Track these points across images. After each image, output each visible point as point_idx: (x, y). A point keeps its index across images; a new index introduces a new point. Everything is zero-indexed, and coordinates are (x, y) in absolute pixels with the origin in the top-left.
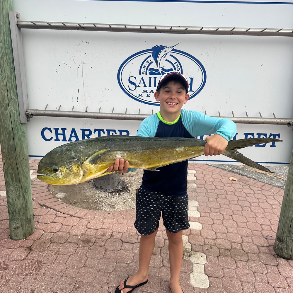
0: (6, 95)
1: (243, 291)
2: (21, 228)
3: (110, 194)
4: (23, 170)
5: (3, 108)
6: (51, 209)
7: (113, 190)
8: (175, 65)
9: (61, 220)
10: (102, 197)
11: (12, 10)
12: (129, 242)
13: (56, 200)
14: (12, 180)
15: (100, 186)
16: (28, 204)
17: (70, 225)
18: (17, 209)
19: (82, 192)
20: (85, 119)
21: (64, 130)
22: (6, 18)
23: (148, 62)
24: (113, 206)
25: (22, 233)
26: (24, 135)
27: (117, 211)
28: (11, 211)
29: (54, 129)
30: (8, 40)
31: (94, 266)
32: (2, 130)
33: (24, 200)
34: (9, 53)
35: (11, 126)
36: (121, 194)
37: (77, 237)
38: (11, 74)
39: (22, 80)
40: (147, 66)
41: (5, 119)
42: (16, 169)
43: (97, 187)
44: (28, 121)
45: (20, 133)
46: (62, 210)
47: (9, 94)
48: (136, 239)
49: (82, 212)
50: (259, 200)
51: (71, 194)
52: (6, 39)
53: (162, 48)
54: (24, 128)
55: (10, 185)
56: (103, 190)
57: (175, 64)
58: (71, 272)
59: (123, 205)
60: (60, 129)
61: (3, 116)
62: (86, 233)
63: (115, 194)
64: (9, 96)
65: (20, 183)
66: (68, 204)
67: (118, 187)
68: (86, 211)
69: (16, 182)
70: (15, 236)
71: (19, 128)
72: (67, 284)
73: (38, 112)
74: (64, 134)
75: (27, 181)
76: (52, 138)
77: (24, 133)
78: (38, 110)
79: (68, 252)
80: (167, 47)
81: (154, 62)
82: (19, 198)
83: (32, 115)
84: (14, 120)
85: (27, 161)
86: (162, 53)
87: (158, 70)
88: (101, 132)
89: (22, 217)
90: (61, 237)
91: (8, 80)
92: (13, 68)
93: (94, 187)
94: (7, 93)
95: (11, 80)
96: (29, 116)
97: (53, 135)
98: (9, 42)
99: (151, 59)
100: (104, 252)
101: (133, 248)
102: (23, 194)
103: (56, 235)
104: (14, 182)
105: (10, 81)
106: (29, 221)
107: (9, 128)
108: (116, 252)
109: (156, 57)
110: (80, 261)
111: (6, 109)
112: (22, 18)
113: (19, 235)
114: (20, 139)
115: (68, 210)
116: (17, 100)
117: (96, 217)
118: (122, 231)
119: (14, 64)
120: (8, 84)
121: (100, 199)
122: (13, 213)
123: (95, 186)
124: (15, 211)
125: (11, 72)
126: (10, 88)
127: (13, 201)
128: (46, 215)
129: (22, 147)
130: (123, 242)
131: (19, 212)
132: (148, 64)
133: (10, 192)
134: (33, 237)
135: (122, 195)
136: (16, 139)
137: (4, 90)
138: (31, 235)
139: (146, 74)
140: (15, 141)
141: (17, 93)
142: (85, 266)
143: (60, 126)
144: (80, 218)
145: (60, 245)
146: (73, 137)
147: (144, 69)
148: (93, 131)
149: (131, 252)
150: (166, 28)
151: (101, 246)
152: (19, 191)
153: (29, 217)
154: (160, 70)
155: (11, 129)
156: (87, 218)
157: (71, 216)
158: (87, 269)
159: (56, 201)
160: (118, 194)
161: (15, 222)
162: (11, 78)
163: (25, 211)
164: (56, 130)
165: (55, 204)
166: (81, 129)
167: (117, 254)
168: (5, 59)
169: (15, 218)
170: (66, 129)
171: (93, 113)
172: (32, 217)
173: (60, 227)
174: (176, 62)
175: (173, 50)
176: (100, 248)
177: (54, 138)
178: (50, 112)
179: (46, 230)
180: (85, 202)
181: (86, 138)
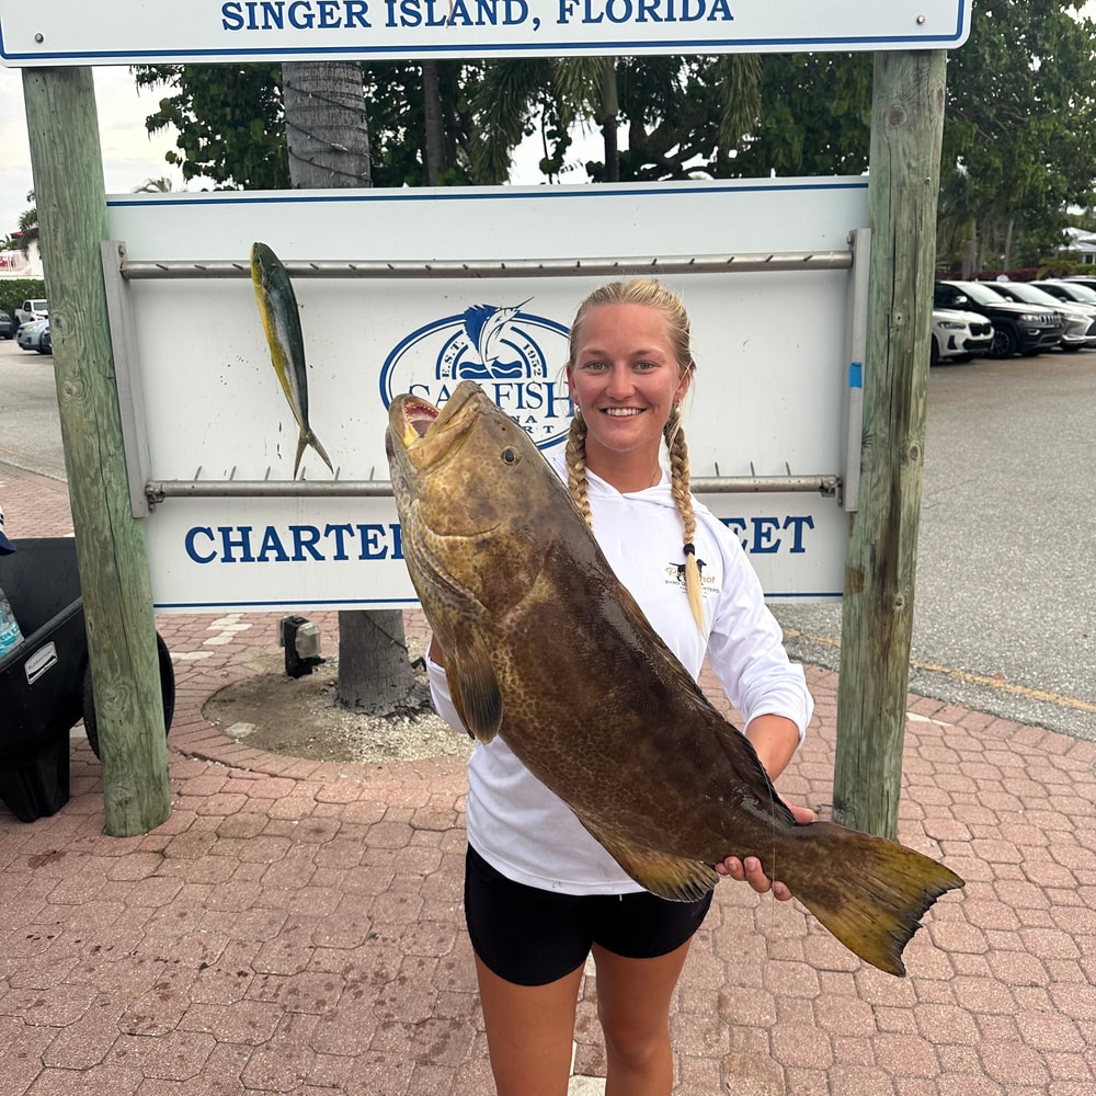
0: (96, 446)
1: (723, 924)
2: (136, 803)
3: (384, 720)
4: (140, 643)
5: (88, 480)
6: (214, 761)
7: (393, 710)
8: (526, 352)
9: (244, 786)
10: (359, 728)
11: (106, 237)
12: (433, 828)
13: (229, 740)
14: (111, 668)
15: (355, 699)
16: (155, 736)
17: (271, 796)
18: (124, 749)
19: (303, 720)
20: (300, 498)
21: (245, 531)
22: (94, 257)
23: (457, 348)
24: (390, 750)
25: (139, 818)
26: (141, 548)
27: (405, 763)
28: (110, 754)
29: (220, 529)
30: (100, 309)
31: (336, 884)
32: (84, 536)
33: (143, 725)
34: (101, 341)
35: (108, 525)
36: (418, 718)
37: (288, 823)
38: (107, 393)
39: (135, 407)
40: (454, 358)
41: (93, 506)
42: (122, 638)
43: (346, 705)
44: (150, 510)
45: (132, 543)
46: (245, 764)
47: (103, 444)
48: (450, 820)
49: (302, 767)
50: (821, 721)
51: (269, 725)
52: (96, 306)
53: (490, 311)
54: (140, 528)
55: (106, 680)
56: (365, 711)
57: (525, 348)
58: (273, 898)
59: (422, 746)
60: (235, 529)
61: (87, 499)
62: (315, 813)
63: (398, 720)
64: (103, 449)
65: (132, 677)
66: (263, 749)
67: (408, 700)
68: (312, 765)
69: (123, 673)
70: (120, 827)
71: (129, 530)
72: (265, 921)
73: (176, 486)
74: (245, 544)
75: (150, 671)
76: (215, 554)
77: (142, 544)
78: (176, 482)
79: (266, 856)
80: (501, 309)
81: (471, 345)
82: (129, 717)
83: (162, 494)
84: (117, 511)
85: (150, 616)
86: (491, 324)
87: (483, 367)
88: (345, 532)
89: (138, 770)
90: (246, 824)
91: (99, 407)
92: (113, 379)
93: (338, 704)
94: (97, 441)
95: (108, 407)
96: (154, 498)
97: (218, 545)
98: (101, 314)
99: (464, 339)
100: (361, 852)
101: (440, 842)
102: (141, 708)
103: (231, 820)
104: (116, 676)
105: (105, 410)
106: (157, 784)
107: (102, 531)
108: (395, 852)
109: (475, 335)
110: (297, 874)
111: (94, 482)
112: (131, 255)
113: (132, 823)
114: (132, 559)
115: (263, 762)
116: (122, 458)
117: (342, 776)
118: (415, 805)
119: (113, 368)
120: (100, 419)
121: (354, 735)
122: (114, 760)
123: (342, 702)
124: (121, 756)
125: (107, 387)
126: (105, 427)
127: (115, 727)
128: (201, 777)
129: (135, 580)
130: (415, 829)
131: (130, 756)
132: (457, 352)
133: (107, 703)
134: (168, 827)
135: (418, 723)
136: (121, 557)
137: (91, 434)
138: (162, 823)
139: (454, 377)
140: (119, 565)
141: (122, 441)
142: (311, 884)
143: (235, 522)
144: (296, 779)
145: (243, 843)
146: (271, 548)
147: (447, 364)
148: (322, 532)
149: (436, 850)
150: (492, 266)
151: (355, 840)
152: (131, 698)
153: (156, 772)
154: (489, 367)
155: (108, 534)
156: (317, 778)
157: (273, 775)
158: (316, 890)
159: (228, 744)
160: (407, 719)
161: (120, 784)
162: (107, 404)
163: (146, 755)
164: (226, 531)
165: (224, 749)
166: (291, 528)
167: (397, 855)
168: (92, 358)
169: (120, 773)
170: (250, 529)
171: (320, 482)
172: (164, 775)
173: (242, 803)
174: (528, 346)
175: (519, 315)
176: (351, 845)
177: (221, 554)
178: (208, 486)
179: (203, 811)
180: (312, 743)
181: (305, 551)
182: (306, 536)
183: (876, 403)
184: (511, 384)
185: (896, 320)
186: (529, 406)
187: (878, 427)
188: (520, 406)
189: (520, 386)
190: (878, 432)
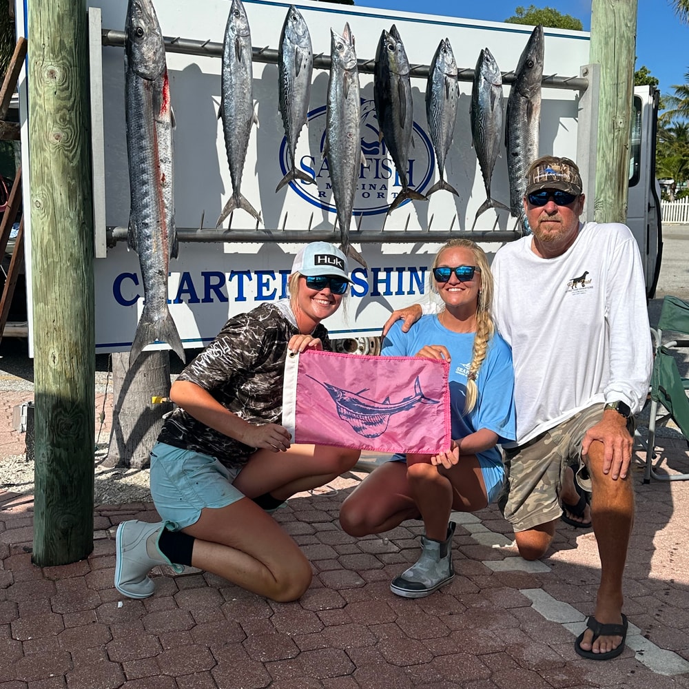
55: (65, 411)
65: (87, 406)
76: (138, 297)
88: (245, 277)
104: (76, 404)
124: (72, 482)
125: (85, 137)
127: (69, 454)
131: (80, 481)
133: (65, 431)
137: (74, 178)
146: (186, 291)
148: (227, 277)
152: (84, 425)
166: (203, 274)
169: (69, 499)
181: (213, 294)
182: (215, 281)
183: (606, 179)
184: (371, 159)
185: (619, 124)
186: (383, 177)
187: (608, 195)
188: (377, 177)
189: (377, 160)
190: (607, 199)
